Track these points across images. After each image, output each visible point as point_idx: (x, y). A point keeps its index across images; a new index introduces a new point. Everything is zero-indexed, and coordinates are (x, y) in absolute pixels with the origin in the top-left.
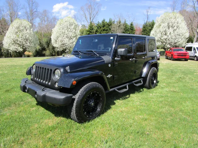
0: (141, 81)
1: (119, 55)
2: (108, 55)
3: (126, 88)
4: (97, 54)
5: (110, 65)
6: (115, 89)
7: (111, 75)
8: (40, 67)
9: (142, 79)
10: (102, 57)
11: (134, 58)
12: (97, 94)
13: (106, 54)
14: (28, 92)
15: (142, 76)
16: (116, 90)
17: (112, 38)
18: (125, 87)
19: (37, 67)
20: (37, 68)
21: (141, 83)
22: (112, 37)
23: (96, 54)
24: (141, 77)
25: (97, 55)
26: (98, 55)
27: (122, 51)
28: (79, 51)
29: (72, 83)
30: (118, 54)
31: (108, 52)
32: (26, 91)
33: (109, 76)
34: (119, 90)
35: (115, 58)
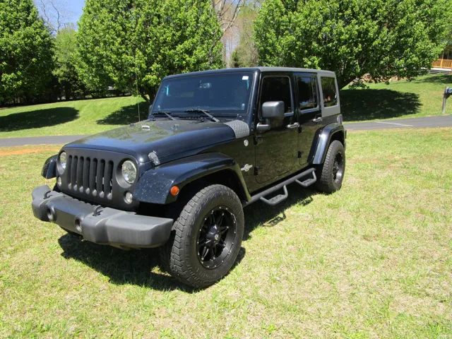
0: (312, 173)
1: (264, 119)
2: (241, 119)
3: (283, 193)
4: (214, 119)
5: (246, 143)
6: (260, 196)
7: (251, 166)
8: (79, 157)
9: (313, 169)
10: (227, 124)
11: (295, 124)
12: (226, 212)
13: (234, 117)
14: (55, 220)
15: (314, 163)
16: (262, 198)
17: (245, 78)
18: (281, 191)
19: (71, 157)
20: (73, 159)
21: (313, 178)
22: (246, 75)
23: (211, 117)
24: (311, 166)
25: (214, 121)
26: (217, 120)
27: (271, 108)
28: (169, 113)
29: (170, 192)
30: (264, 116)
31: (240, 112)
32: (50, 217)
33: (247, 168)
34: (268, 199)
35: (258, 125)
